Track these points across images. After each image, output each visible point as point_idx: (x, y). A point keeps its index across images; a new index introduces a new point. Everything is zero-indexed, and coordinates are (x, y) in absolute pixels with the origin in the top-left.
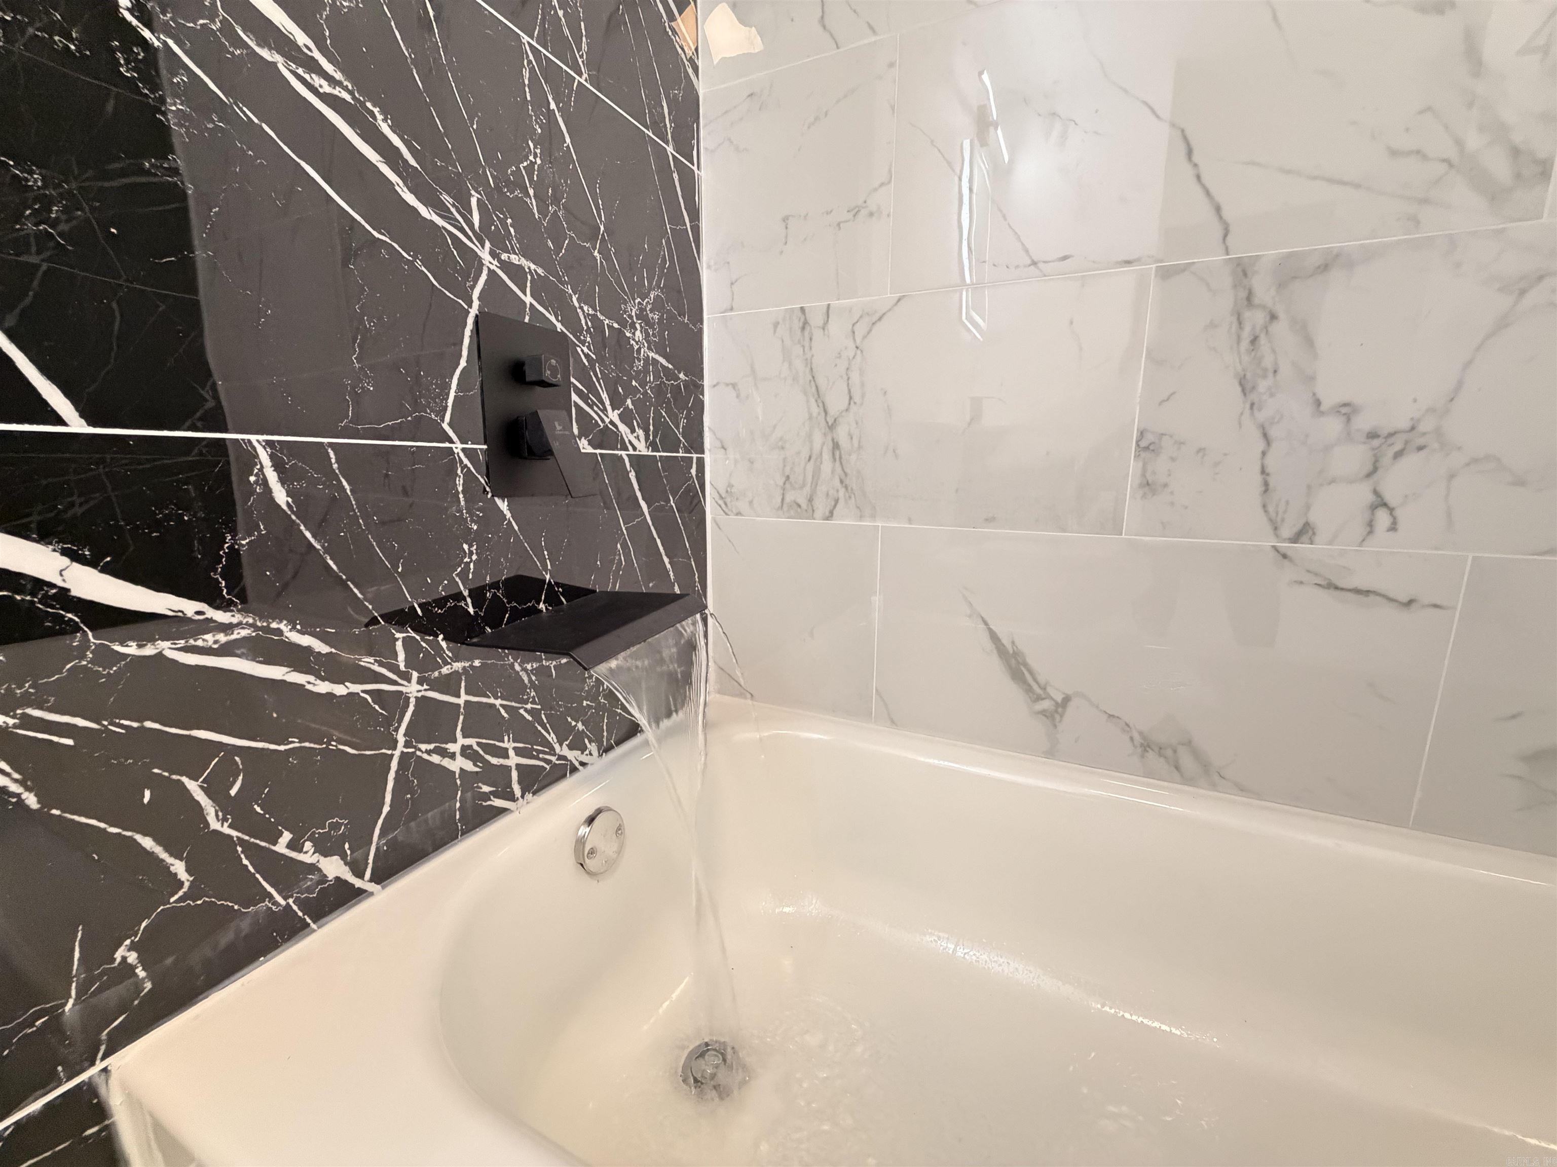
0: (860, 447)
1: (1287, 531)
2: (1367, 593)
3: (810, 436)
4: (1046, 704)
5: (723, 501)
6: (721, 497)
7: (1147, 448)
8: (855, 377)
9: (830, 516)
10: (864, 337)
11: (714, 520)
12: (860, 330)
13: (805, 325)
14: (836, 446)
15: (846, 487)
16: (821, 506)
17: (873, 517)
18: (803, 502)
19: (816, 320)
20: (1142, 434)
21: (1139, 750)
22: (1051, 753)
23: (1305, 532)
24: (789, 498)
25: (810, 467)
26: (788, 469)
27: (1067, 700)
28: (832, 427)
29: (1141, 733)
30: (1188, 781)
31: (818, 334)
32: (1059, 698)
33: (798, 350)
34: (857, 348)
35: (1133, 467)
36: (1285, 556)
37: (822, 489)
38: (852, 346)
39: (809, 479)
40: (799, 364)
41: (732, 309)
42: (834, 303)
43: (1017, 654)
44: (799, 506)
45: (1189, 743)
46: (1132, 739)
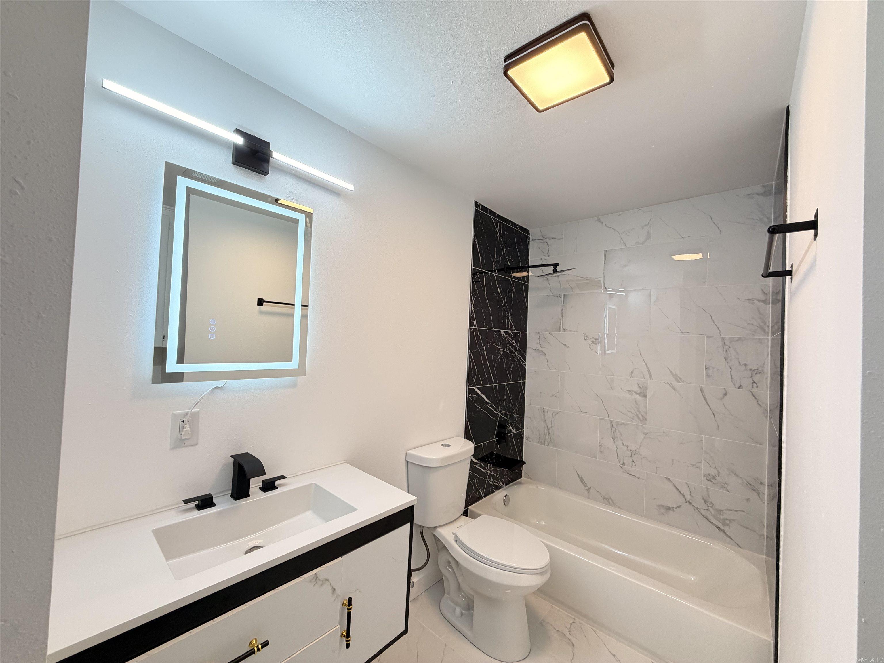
0: (554, 435)
1: (622, 463)
2: (633, 475)
3: (544, 430)
4: (587, 488)
5: (527, 439)
6: (527, 438)
7: (600, 445)
8: (553, 422)
9: (548, 445)
10: (554, 416)
11: (525, 442)
12: (554, 414)
13: (544, 411)
14: (549, 433)
15: (551, 441)
16: (546, 444)
17: (556, 447)
18: (543, 442)
19: (546, 411)
20: (599, 443)
21: (603, 499)
22: (588, 498)
23: (623, 464)
24: (540, 441)
25: (544, 436)
26: (540, 436)
27: (590, 487)
28: (548, 430)
29: (603, 496)
30: (611, 505)
31: (546, 413)
32: (589, 487)
33: (542, 415)
34: (553, 417)
35: (598, 449)
36: (621, 467)
37: (546, 440)
38: (552, 417)
39: (544, 438)
40: (543, 417)
41: (530, 404)
42: (549, 409)
43: (582, 478)
44: (542, 443)
45: (611, 498)
46: (602, 496)
